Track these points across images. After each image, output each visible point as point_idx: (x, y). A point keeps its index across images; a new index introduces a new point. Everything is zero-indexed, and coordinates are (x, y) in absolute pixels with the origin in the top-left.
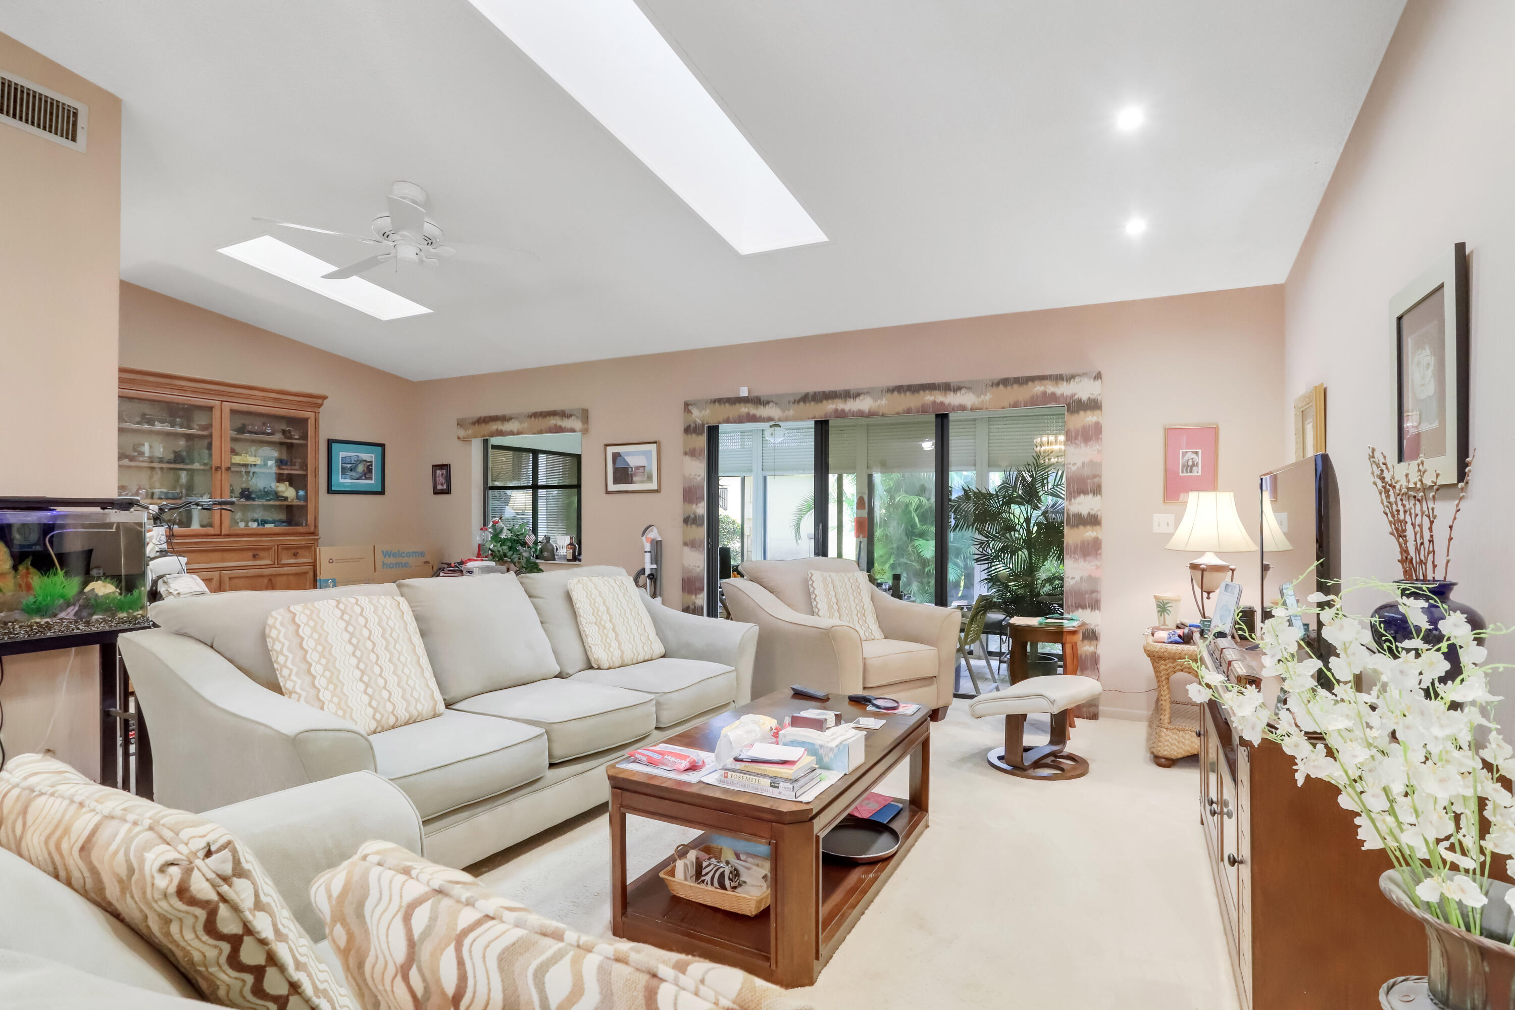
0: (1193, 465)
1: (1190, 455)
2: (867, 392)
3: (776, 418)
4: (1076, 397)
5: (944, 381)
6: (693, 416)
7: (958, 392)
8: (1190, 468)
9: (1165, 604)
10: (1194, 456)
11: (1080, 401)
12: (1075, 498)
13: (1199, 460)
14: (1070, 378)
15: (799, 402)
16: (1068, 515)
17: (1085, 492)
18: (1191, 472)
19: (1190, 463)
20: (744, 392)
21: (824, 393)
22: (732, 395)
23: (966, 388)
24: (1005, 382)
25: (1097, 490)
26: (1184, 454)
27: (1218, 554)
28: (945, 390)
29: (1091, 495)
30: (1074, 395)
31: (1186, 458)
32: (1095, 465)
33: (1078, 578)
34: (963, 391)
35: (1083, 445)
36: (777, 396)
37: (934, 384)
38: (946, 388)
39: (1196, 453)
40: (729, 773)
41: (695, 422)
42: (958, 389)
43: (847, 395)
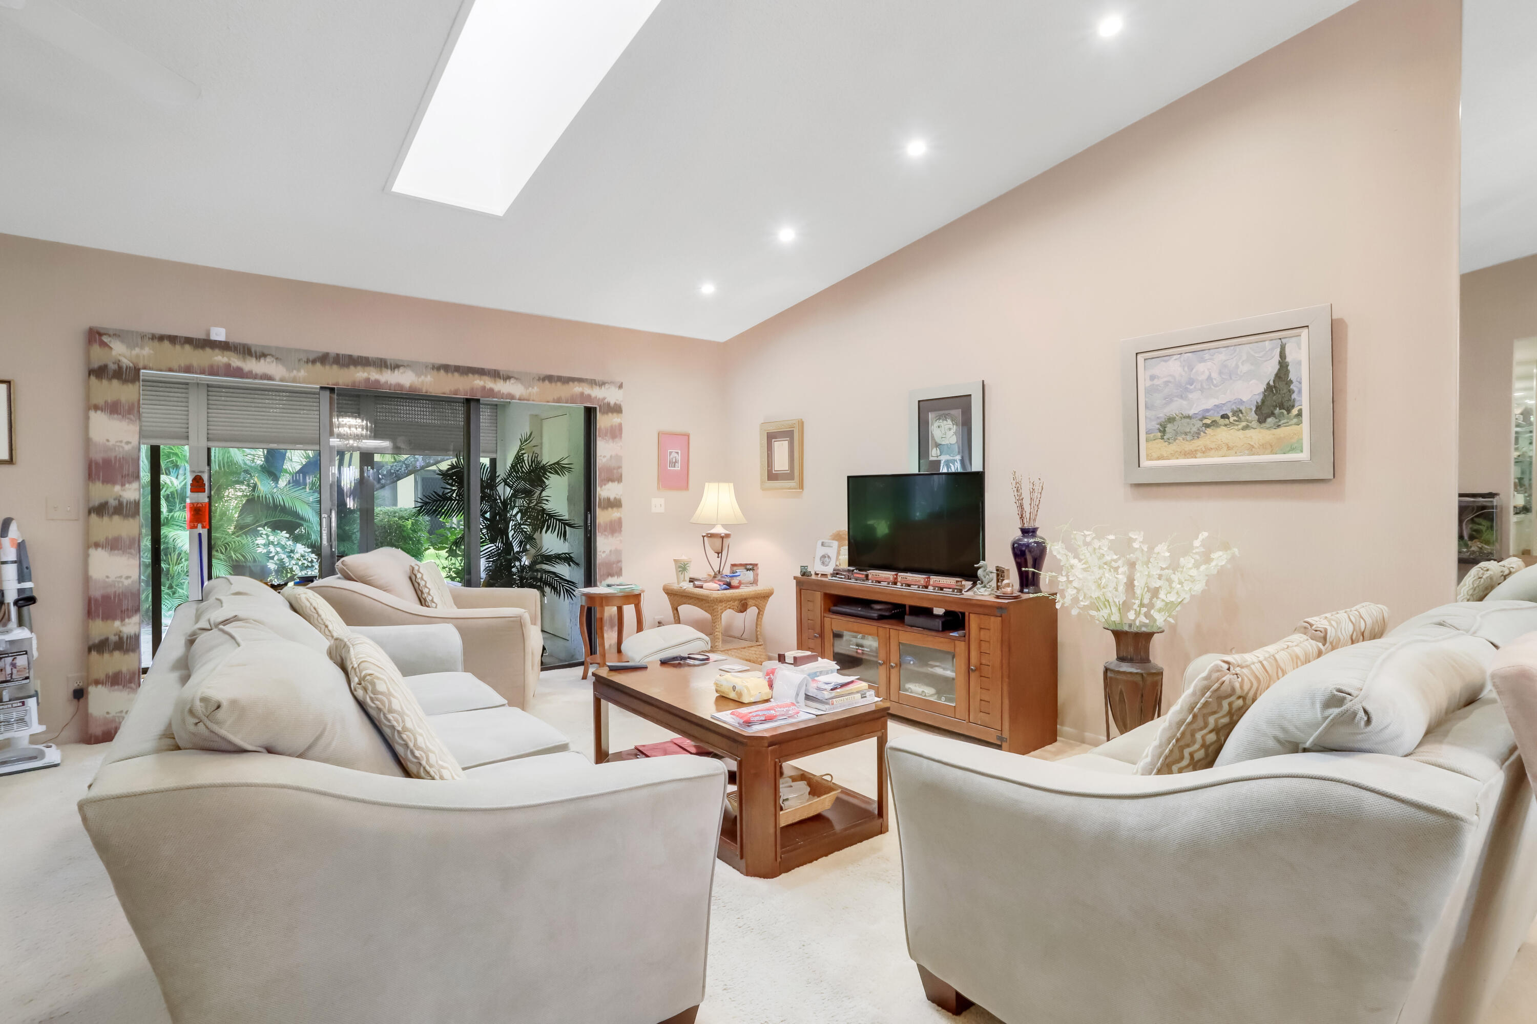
0: (676, 462)
1: (674, 455)
2: (408, 366)
3: (277, 378)
4: (606, 400)
5: (494, 368)
6: (114, 353)
7: (508, 381)
8: (674, 464)
9: (685, 565)
10: (676, 455)
11: (609, 404)
12: (605, 485)
13: (679, 458)
14: (602, 384)
15: (314, 362)
16: (600, 499)
17: (612, 480)
18: (674, 467)
19: (674, 460)
20: (219, 334)
21: (350, 357)
22: (201, 335)
23: (515, 378)
24: (550, 378)
25: (619, 479)
26: (671, 453)
27: (724, 526)
28: (495, 377)
29: (616, 483)
30: (605, 399)
31: (671, 457)
32: (618, 458)
33: (608, 552)
34: (512, 381)
35: (611, 441)
36: (277, 348)
37: (483, 369)
38: (495, 375)
39: (677, 453)
40: (834, 700)
41: (118, 363)
42: (507, 378)
43: (382, 364)
